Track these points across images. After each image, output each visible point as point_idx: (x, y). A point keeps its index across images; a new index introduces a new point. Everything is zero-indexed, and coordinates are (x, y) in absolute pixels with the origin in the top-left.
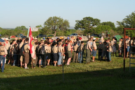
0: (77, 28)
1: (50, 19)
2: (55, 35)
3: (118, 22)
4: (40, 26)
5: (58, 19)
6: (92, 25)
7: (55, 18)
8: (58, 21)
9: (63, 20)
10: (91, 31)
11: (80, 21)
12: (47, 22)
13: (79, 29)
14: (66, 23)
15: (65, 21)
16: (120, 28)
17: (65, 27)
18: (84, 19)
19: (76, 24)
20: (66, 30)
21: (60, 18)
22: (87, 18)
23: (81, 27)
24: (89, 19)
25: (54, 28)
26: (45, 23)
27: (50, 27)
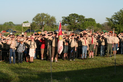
0: (63, 24)
1: (38, 15)
2: (43, 30)
3: (107, 18)
4: (27, 22)
5: (46, 15)
6: (77, 21)
7: (43, 15)
8: (45, 18)
9: (50, 16)
10: (76, 26)
11: (66, 17)
12: (35, 18)
13: (66, 24)
14: (53, 19)
15: (52, 17)
16: (109, 24)
17: (51, 23)
18: (70, 15)
19: (63, 20)
20: (53, 26)
21: (48, 14)
22: (73, 15)
23: (68, 22)
24: (74, 16)
25: (42, 24)
26: (34, 19)
27: (38, 23)
